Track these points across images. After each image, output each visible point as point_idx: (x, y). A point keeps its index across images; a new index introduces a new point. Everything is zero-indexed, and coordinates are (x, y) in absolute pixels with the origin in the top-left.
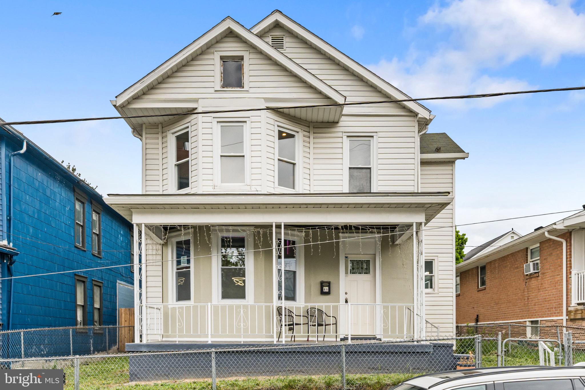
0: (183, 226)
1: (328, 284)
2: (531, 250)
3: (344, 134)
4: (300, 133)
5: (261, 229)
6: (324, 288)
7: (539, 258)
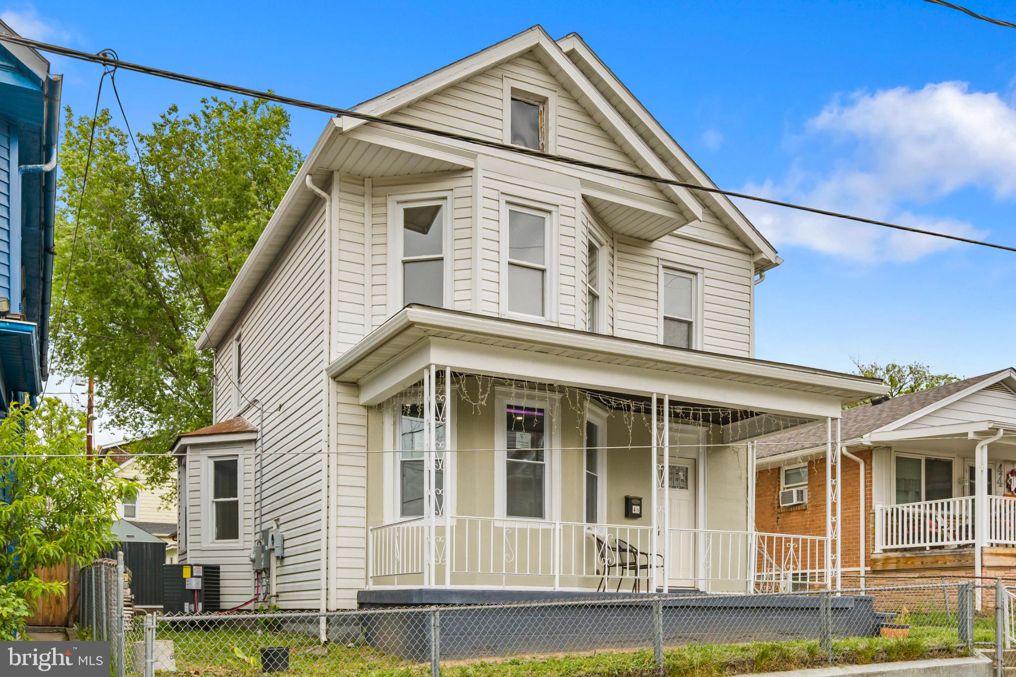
0: (516, 380)
1: (639, 501)
2: (786, 471)
3: (661, 262)
4: (605, 247)
5: (632, 400)
6: (634, 507)
7: (807, 483)
